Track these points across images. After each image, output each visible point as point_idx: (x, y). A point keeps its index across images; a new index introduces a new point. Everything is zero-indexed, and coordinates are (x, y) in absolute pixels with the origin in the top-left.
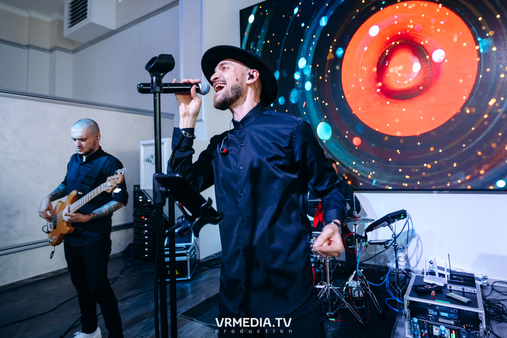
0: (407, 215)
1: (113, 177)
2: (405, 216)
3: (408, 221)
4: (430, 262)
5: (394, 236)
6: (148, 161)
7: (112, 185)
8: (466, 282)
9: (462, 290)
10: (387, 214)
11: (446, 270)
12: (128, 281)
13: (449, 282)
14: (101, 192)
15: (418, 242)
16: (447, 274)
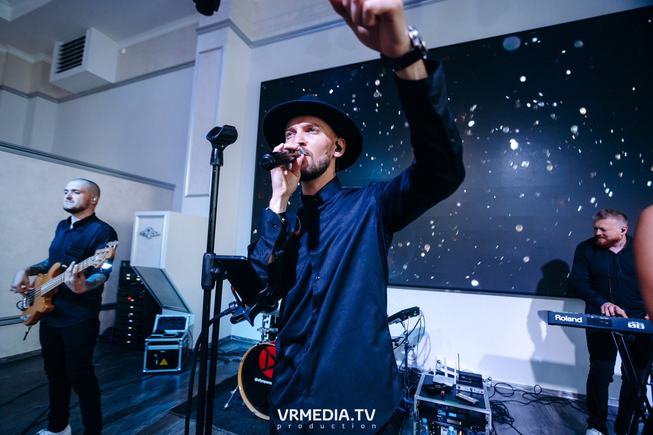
0: (420, 312)
1: (103, 250)
2: (418, 313)
3: (420, 319)
4: (438, 362)
5: (406, 333)
6: (143, 235)
7: (101, 259)
8: (474, 383)
9: (470, 391)
10: (400, 311)
11: (455, 371)
12: (106, 371)
13: (458, 382)
14: (87, 266)
15: (426, 341)
16: (456, 374)
